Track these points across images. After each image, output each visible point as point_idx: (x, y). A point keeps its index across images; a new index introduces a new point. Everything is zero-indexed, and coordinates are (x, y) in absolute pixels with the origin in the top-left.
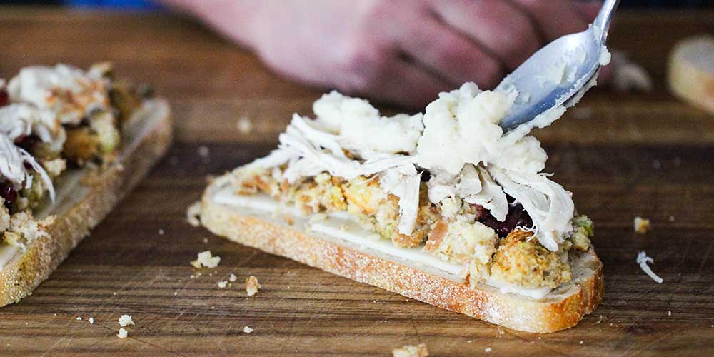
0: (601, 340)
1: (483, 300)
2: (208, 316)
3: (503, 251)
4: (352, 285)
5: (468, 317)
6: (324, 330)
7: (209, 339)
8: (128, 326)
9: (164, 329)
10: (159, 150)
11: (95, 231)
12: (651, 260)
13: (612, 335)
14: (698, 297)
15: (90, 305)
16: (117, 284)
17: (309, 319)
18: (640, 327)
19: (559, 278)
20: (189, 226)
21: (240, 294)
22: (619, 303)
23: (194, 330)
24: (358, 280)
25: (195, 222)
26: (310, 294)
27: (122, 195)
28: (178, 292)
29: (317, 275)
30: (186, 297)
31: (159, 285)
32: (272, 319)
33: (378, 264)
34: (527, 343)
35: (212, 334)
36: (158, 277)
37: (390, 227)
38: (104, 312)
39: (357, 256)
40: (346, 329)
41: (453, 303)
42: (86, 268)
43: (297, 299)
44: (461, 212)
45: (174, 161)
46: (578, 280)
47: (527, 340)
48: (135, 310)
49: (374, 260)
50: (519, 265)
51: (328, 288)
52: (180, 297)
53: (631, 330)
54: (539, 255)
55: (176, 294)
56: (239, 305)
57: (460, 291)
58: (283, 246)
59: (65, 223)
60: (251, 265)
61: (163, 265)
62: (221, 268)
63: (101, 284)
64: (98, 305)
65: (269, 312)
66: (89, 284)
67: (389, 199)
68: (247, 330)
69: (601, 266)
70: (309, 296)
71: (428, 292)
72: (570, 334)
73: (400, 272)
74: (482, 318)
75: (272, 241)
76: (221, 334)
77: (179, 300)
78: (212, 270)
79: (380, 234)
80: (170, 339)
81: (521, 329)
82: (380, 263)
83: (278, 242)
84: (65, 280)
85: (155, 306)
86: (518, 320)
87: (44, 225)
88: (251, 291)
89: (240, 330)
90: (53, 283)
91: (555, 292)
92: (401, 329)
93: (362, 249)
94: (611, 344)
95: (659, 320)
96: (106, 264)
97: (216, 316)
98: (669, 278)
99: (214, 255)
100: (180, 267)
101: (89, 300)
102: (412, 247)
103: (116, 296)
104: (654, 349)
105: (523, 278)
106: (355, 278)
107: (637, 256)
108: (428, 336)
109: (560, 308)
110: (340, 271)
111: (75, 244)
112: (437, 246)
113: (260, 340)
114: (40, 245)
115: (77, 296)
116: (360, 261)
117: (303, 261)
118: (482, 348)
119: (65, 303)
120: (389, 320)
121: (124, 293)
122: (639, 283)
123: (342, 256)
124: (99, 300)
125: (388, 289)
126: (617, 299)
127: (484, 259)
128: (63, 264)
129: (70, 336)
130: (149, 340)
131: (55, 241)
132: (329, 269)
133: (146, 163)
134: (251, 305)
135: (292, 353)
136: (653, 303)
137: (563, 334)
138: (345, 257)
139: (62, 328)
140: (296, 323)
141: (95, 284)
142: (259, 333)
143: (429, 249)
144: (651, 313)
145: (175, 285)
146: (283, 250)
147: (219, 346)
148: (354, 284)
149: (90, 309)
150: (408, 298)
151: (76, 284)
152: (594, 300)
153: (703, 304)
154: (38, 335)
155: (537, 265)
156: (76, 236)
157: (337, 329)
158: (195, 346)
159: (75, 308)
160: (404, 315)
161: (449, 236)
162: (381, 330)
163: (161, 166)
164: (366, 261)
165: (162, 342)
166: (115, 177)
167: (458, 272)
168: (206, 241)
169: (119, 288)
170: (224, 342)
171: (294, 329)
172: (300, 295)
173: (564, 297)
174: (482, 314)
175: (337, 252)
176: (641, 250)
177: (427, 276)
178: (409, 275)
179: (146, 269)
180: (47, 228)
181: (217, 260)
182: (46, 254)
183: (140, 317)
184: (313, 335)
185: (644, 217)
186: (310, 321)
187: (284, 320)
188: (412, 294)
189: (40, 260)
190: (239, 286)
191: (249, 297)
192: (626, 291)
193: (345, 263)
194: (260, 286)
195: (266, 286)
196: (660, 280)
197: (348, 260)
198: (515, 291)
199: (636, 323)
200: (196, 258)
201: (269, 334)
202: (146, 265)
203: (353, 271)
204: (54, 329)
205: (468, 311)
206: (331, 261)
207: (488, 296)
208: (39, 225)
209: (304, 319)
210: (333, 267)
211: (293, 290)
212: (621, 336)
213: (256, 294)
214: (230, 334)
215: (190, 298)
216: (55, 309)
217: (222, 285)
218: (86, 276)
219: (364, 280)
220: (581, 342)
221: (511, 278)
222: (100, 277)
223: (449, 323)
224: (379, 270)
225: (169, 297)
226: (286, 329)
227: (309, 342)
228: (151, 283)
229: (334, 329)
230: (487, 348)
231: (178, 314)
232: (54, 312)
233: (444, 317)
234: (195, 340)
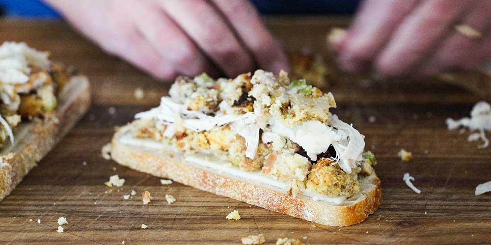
0: (381, 230)
1: (301, 206)
2: (116, 217)
3: (314, 172)
4: (212, 197)
5: (291, 216)
6: (195, 226)
7: (118, 233)
8: (64, 225)
9: (88, 226)
10: (82, 109)
11: (40, 163)
12: (413, 179)
13: (387, 228)
14: (445, 203)
15: (38, 211)
16: (56, 198)
17: (185, 219)
18: (406, 222)
19: (352, 190)
20: (103, 160)
21: (138, 203)
22: (392, 207)
23: (108, 227)
24: (217, 193)
25: (107, 157)
26: (185, 203)
27: (58, 140)
28: (97, 202)
29: (190, 190)
30: (101, 205)
31: (84, 198)
32: (160, 219)
33: (231, 182)
34: (331, 234)
35: (120, 229)
36: (83, 193)
37: (238, 158)
38: (48, 215)
39: (216, 177)
40: (209, 226)
41: (281, 208)
42: (34, 188)
43: (177, 206)
44: (286, 147)
45: (92, 118)
46: (364, 191)
47: (331, 231)
48: (69, 214)
49: (228, 180)
50: (325, 182)
51: (197, 199)
52: (98, 206)
53: (400, 224)
54: (338, 174)
55: (95, 203)
56: (138, 210)
57: (286, 200)
58: (167, 171)
59: (21, 158)
60: (145, 184)
61: (86, 184)
62: (125, 187)
63: (44, 197)
64: (44, 211)
65: (158, 214)
66: (37, 197)
67: (237, 139)
68: (144, 226)
69: (380, 182)
70: (185, 204)
71: (265, 200)
72: (360, 227)
73: (245, 187)
74: (300, 217)
75: (159, 168)
76: (127, 229)
77: (97, 208)
78: (120, 188)
79: (231, 162)
80: (92, 233)
81: (326, 224)
82: (232, 182)
83: (163, 169)
84: (21, 195)
85: (81, 212)
86: (325, 218)
87: (7, 159)
88: (146, 201)
89: (139, 226)
90: (13, 197)
91: (349, 199)
92: (246, 225)
93: (220, 172)
94: (387, 233)
95: (418, 218)
96: (48, 184)
97: (123, 218)
98: (425, 190)
99: (120, 178)
100: (98, 186)
101: (37, 208)
102: (253, 171)
103: (55, 205)
104: (416, 236)
105: (328, 190)
106: (215, 192)
107: (403, 177)
108: (265, 229)
109: (352, 209)
110: (205, 187)
111: (27, 171)
112: (270, 170)
113: (152, 233)
114: (5, 172)
115: (30, 205)
116: (218, 180)
117: (180, 182)
118: (301, 237)
119: (21, 210)
121: (60, 203)
122: (405, 193)
123: (206, 177)
124: (44, 208)
125: (237, 199)
126: (390, 204)
127: (301, 178)
128: (19, 185)
129: (25, 231)
130: (78, 234)
131: (14, 169)
132: (197, 186)
133: (74, 118)
134: (146, 210)
135: (174, 241)
136: (415, 206)
137: (355, 227)
138: (209, 178)
139: (20, 226)
140: (176, 221)
141: (40, 197)
142: (152, 229)
143: (264, 172)
144: (413, 213)
145: (95, 198)
146: (167, 174)
148: (215, 196)
149: (38, 214)
150: (250, 205)
151: (28, 197)
152: (375, 205)
153: (448, 207)
154: (4, 231)
155: (337, 181)
156: (28, 166)
157: (205, 225)
158: (109, 237)
159: (28, 213)
160: (249, 216)
161: (278, 163)
162: (233, 226)
163: (83, 120)
164: (223, 181)
165: (87, 235)
166: (53, 127)
167: (284, 187)
168: (115, 169)
169: (57, 200)
170: (128, 235)
171: (175, 226)
172: (179, 203)
173: (355, 202)
174: (300, 214)
175: (203, 175)
176: (406, 172)
177: (264, 190)
178: (251, 189)
179: (74, 187)
180: (9, 160)
181: (122, 181)
182: (8, 178)
183: (72, 218)
184: (188, 230)
185: (408, 151)
186: (185, 221)
187: (168, 219)
188: (254, 202)
189: (4, 182)
190: (139, 198)
191: (144, 205)
192: (396, 199)
193: (208, 182)
194: (152, 198)
195: (157, 198)
196: (418, 191)
197: (210, 180)
198: (322, 199)
199: (404, 219)
200: (108, 180)
201: (159, 229)
202: (75, 185)
203: (214, 187)
204: (14, 227)
205: (291, 213)
206: (199, 181)
207: (304, 202)
208: (3, 159)
209: (181, 219)
210: (201, 185)
212: (394, 228)
213: (149, 203)
214: (133, 229)
215: (105, 206)
216: (15, 214)
217: (126, 197)
218: (35, 193)
219: (221, 194)
220: (367, 232)
221: (320, 190)
222: (44, 193)
223: (278, 221)
224: (231, 187)
225: (90, 206)
226: (170, 226)
227: (185, 234)
228: (78, 197)
229: (202, 225)
230: (304, 236)
231: (97, 216)
232: (14, 216)
233: (275, 217)
234: (109, 233)
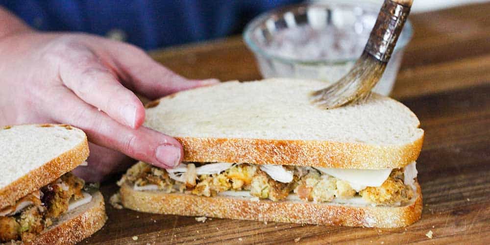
1: (361, 214)
5: (349, 227)
24: (261, 220)
41: (337, 220)
71: (318, 217)
75: (188, 207)
83: (193, 207)
106: (258, 219)
110: (245, 217)
123: (246, 207)
125: (285, 222)
132: (236, 217)
138: (249, 207)
175: (243, 204)
178: (301, 209)
193: (250, 211)
197: (252, 208)
203: (256, 214)
205: (349, 223)
206: (238, 212)
207: (364, 210)
210: (240, 215)
219: (265, 219)
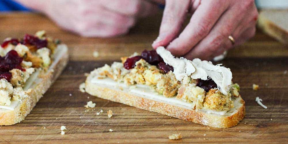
0: (247, 130)
1: (201, 117)
2: (94, 126)
3: (208, 97)
4: (148, 113)
6: (140, 129)
7: (96, 134)
8: (64, 130)
9: (78, 131)
10: (64, 64)
11: (45, 95)
12: (261, 100)
13: (251, 128)
15: (48, 123)
16: (57, 115)
17: (134, 125)
18: (261, 125)
19: (230, 106)
20: (81, 92)
21: (105, 117)
23: (91, 131)
25: (83, 91)
27: (53, 81)
29: (134, 109)
30: (85, 119)
31: (73, 115)
32: (119, 126)
33: (158, 104)
34: (219, 132)
35: (97, 132)
36: (72, 112)
37: (162, 89)
38: (54, 125)
39: (149, 101)
40: (149, 129)
42: (43, 109)
43: (128, 118)
44: (191, 82)
46: (236, 108)
47: (219, 131)
48: (66, 124)
49: (157, 103)
50: (214, 103)
51: (139, 114)
52: (82, 119)
53: (258, 126)
54: (222, 98)
55: (80, 118)
56: (106, 121)
57: (192, 113)
59: (35, 92)
60: (107, 106)
61: (73, 107)
62: (96, 108)
63: (50, 115)
64: (51, 123)
65: (118, 123)
66: (46, 115)
67: (161, 79)
68: (111, 130)
69: (244, 102)
70: (132, 117)
72: (235, 128)
73: (167, 107)
74: (200, 123)
75: (115, 97)
76: (101, 132)
77: (82, 120)
78: (93, 108)
79: (158, 92)
80: (81, 134)
81: (216, 127)
82: (159, 103)
83: (117, 97)
84: (37, 114)
85: (73, 123)
86: (215, 123)
87: (27, 93)
88: (110, 116)
89: (108, 130)
90: (32, 115)
91: (228, 112)
92: (170, 128)
93: (151, 99)
94: (251, 132)
95: (268, 122)
96: (51, 107)
97: (98, 125)
98: (269, 106)
99: (93, 103)
100: (80, 108)
101: (47, 121)
102: (171, 97)
103: (57, 119)
104: (268, 133)
105: (216, 107)
106: (149, 110)
107: (256, 99)
108: (181, 130)
109: (230, 118)
111: (38, 100)
112: (181, 96)
113: (116, 134)
114: (27, 100)
115: (42, 119)
116: (151, 103)
117: (128, 104)
118: (202, 134)
119: (38, 122)
120: (165, 125)
121: (60, 118)
122: (258, 109)
124: (51, 121)
125: (162, 114)
127: (201, 100)
128: (35, 108)
129: (42, 134)
130: (73, 135)
131: (32, 99)
133: (61, 69)
134: (110, 121)
135: (129, 138)
136: (265, 116)
137: (232, 128)
138: (145, 102)
139: (39, 131)
140: (129, 127)
141: (48, 115)
142: (115, 131)
143: (178, 98)
144: (264, 120)
145: (80, 114)
146: (119, 100)
147: (101, 136)
149: (48, 124)
150: (170, 117)
151: (41, 115)
152: (243, 115)
153: (284, 116)
154: (30, 135)
155: (221, 102)
156: (39, 96)
157: (146, 129)
158: (92, 137)
159: (42, 124)
160: (170, 123)
161: (186, 92)
162: (162, 129)
164: (153, 103)
165: (79, 136)
166: (51, 74)
167: (190, 106)
168: (88, 98)
169: (58, 116)
170: (102, 135)
171: (129, 130)
172: (128, 117)
173: (232, 114)
174: (200, 122)
175: (142, 100)
176: (257, 96)
177: (178, 108)
178: (171, 108)
179: (67, 109)
182: (29, 104)
183: (68, 127)
184: (137, 132)
185: (256, 84)
186: (134, 127)
187: (124, 126)
188: (172, 115)
189: (26, 106)
190: (106, 114)
191: (109, 118)
193: (145, 104)
194: (113, 114)
195: (115, 114)
196: (266, 107)
197: (146, 103)
198: (213, 112)
199: (260, 123)
200: (86, 104)
201: (119, 132)
202: (67, 107)
204: (35, 132)
206: (139, 104)
209: (131, 126)
210: (140, 106)
211: (126, 115)
212: (255, 129)
213: (112, 117)
214: (105, 132)
215: (86, 119)
216: (35, 124)
217: (98, 114)
218: (44, 112)
219: (153, 110)
220: (240, 131)
221: (211, 107)
222: (49, 112)
223: (188, 126)
224: (158, 106)
225: (78, 119)
226: (126, 130)
227: (135, 134)
228: (70, 114)
229: (144, 129)
230: (204, 134)
231: (82, 125)
232: (34, 126)
233: (185, 123)
234: (91, 134)
